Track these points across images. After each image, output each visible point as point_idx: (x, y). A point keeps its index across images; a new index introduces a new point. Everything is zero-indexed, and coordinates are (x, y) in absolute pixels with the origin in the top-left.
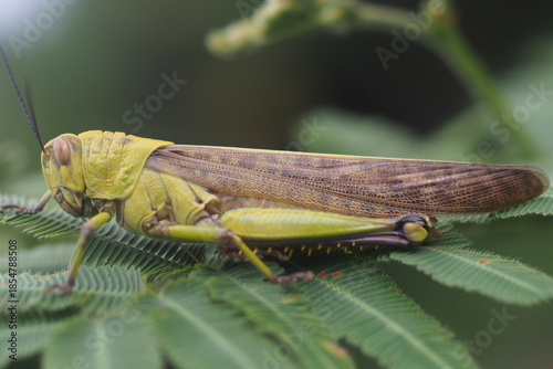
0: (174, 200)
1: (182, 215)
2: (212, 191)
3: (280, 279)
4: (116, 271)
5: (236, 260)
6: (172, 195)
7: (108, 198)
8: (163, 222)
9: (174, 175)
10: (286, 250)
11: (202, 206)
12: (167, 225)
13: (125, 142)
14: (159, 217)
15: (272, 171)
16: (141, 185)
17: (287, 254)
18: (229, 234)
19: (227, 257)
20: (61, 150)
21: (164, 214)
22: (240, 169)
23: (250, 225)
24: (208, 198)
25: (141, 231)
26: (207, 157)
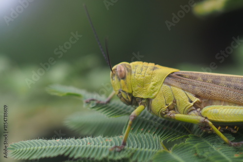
0: (177, 100)
1: (181, 109)
2: (197, 96)
3: (233, 144)
4: (147, 137)
5: (209, 132)
6: (177, 98)
7: (144, 97)
8: (171, 112)
9: (178, 87)
10: (235, 128)
11: (192, 104)
12: (173, 113)
13: (154, 69)
14: (169, 109)
15: (228, 86)
16: (161, 92)
17: (236, 129)
18: (206, 120)
19: (204, 131)
20: (121, 71)
21: (172, 107)
22: (212, 85)
23: (217, 114)
24: (195, 100)
25: (160, 116)
26: (195, 78)
